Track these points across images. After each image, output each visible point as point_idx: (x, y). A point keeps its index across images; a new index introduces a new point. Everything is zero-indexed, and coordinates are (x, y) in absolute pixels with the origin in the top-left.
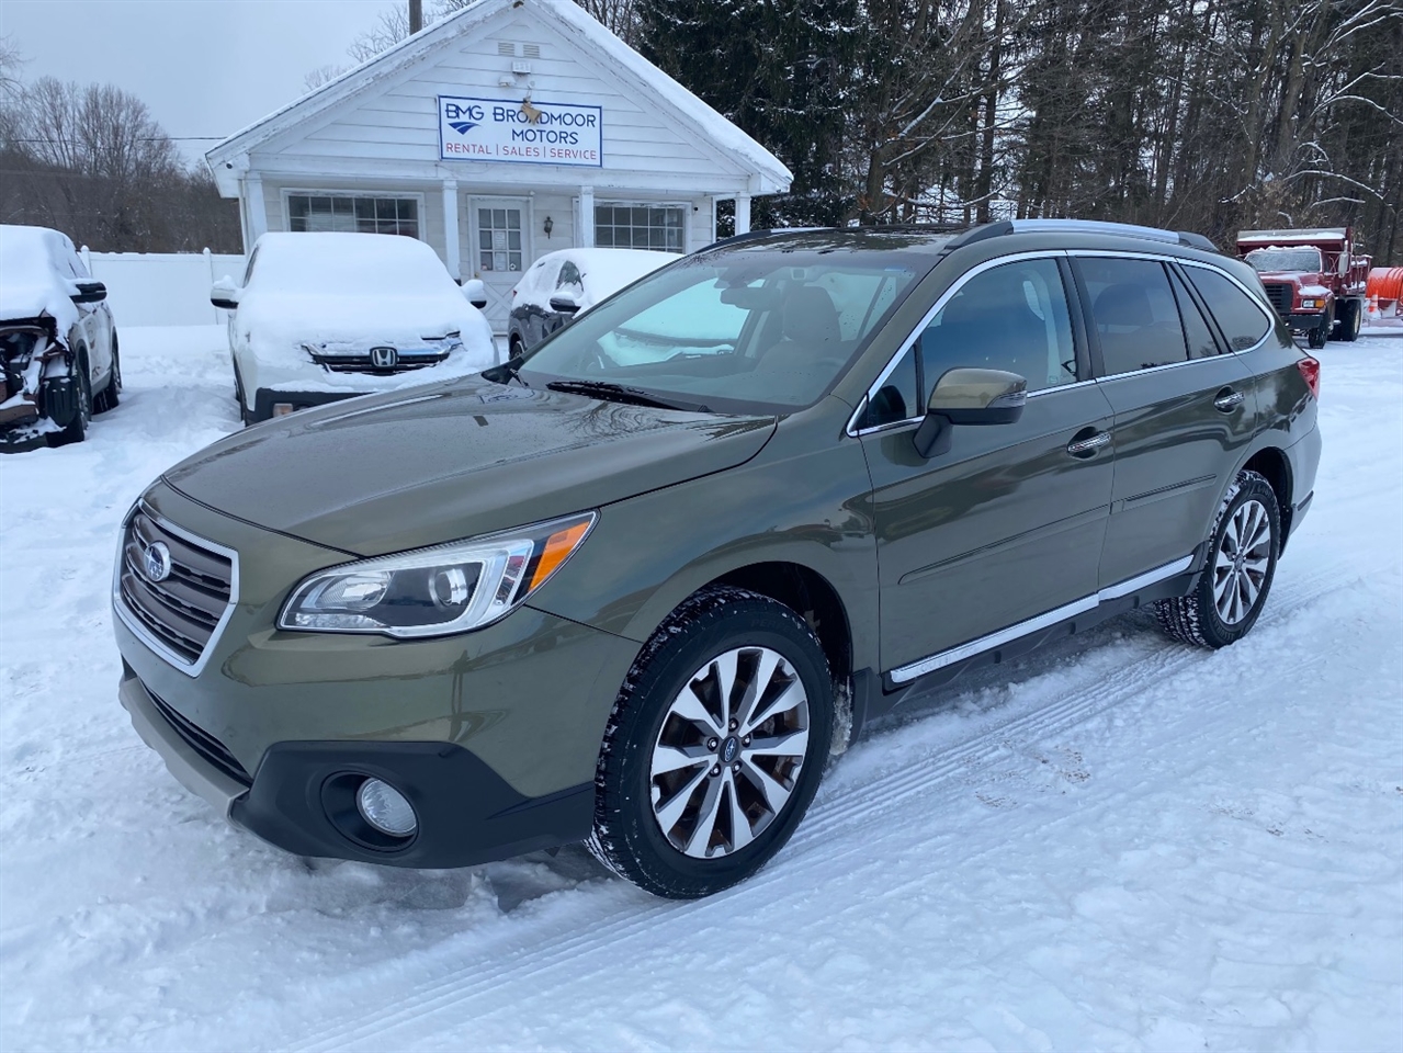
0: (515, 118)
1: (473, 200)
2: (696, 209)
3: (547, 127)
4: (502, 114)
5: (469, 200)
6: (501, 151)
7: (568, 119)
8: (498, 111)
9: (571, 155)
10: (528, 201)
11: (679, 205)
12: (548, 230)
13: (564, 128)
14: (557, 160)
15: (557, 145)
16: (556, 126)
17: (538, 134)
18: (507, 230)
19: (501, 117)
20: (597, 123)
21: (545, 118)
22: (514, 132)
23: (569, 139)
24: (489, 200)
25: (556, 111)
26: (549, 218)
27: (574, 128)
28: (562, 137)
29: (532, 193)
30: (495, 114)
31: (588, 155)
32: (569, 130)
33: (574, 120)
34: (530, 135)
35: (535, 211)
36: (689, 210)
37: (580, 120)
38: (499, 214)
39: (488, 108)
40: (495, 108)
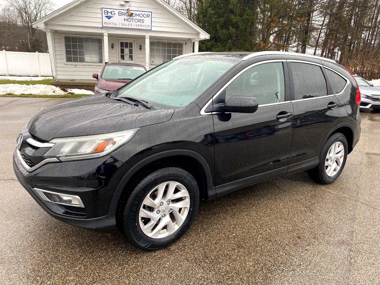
0: (125, 15)
1: (118, 39)
2: (186, 44)
3: (135, 18)
4: (121, 14)
5: (117, 39)
6: (121, 25)
7: (141, 15)
8: (120, 13)
9: (142, 26)
10: (135, 40)
11: (181, 42)
12: (141, 49)
13: (140, 18)
14: (137, 28)
15: (138, 23)
16: (138, 17)
17: (132, 20)
18: (129, 48)
19: (120, 15)
20: (150, 17)
21: (134, 15)
22: (125, 19)
23: (141, 21)
24: (123, 39)
25: (138, 13)
26: (141, 45)
27: (143, 18)
28: (139, 21)
29: (136, 38)
30: (119, 13)
31: (147, 26)
32: (142, 19)
33: (143, 16)
34: (130, 20)
35: (137, 43)
36: (184, 44)
37: (145, 16)
38: (126, 43)
39: (117, 12)
40: (119, 12)
